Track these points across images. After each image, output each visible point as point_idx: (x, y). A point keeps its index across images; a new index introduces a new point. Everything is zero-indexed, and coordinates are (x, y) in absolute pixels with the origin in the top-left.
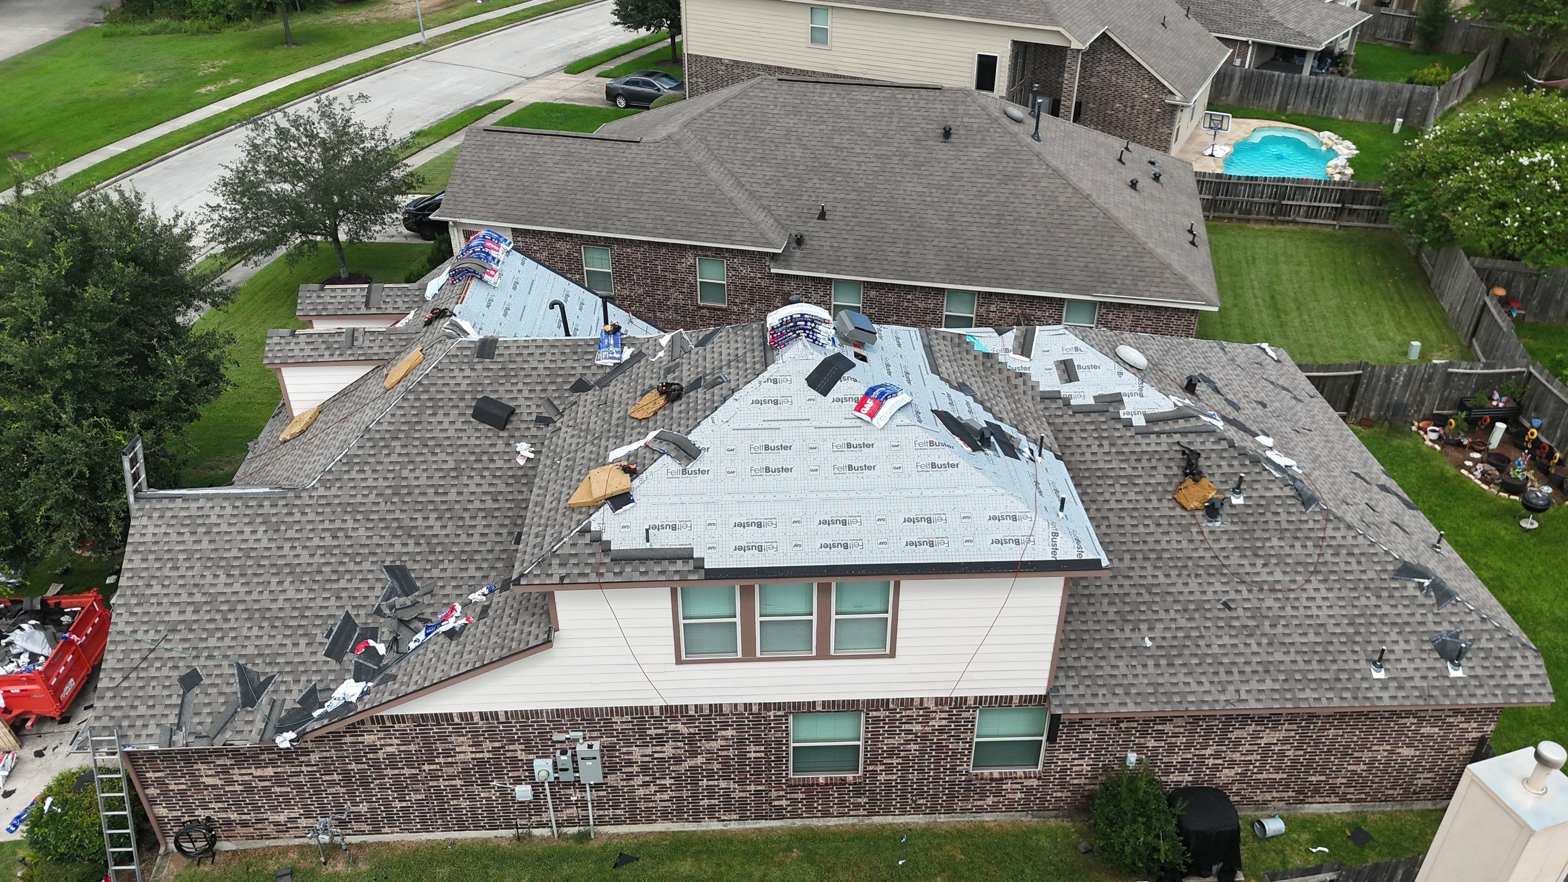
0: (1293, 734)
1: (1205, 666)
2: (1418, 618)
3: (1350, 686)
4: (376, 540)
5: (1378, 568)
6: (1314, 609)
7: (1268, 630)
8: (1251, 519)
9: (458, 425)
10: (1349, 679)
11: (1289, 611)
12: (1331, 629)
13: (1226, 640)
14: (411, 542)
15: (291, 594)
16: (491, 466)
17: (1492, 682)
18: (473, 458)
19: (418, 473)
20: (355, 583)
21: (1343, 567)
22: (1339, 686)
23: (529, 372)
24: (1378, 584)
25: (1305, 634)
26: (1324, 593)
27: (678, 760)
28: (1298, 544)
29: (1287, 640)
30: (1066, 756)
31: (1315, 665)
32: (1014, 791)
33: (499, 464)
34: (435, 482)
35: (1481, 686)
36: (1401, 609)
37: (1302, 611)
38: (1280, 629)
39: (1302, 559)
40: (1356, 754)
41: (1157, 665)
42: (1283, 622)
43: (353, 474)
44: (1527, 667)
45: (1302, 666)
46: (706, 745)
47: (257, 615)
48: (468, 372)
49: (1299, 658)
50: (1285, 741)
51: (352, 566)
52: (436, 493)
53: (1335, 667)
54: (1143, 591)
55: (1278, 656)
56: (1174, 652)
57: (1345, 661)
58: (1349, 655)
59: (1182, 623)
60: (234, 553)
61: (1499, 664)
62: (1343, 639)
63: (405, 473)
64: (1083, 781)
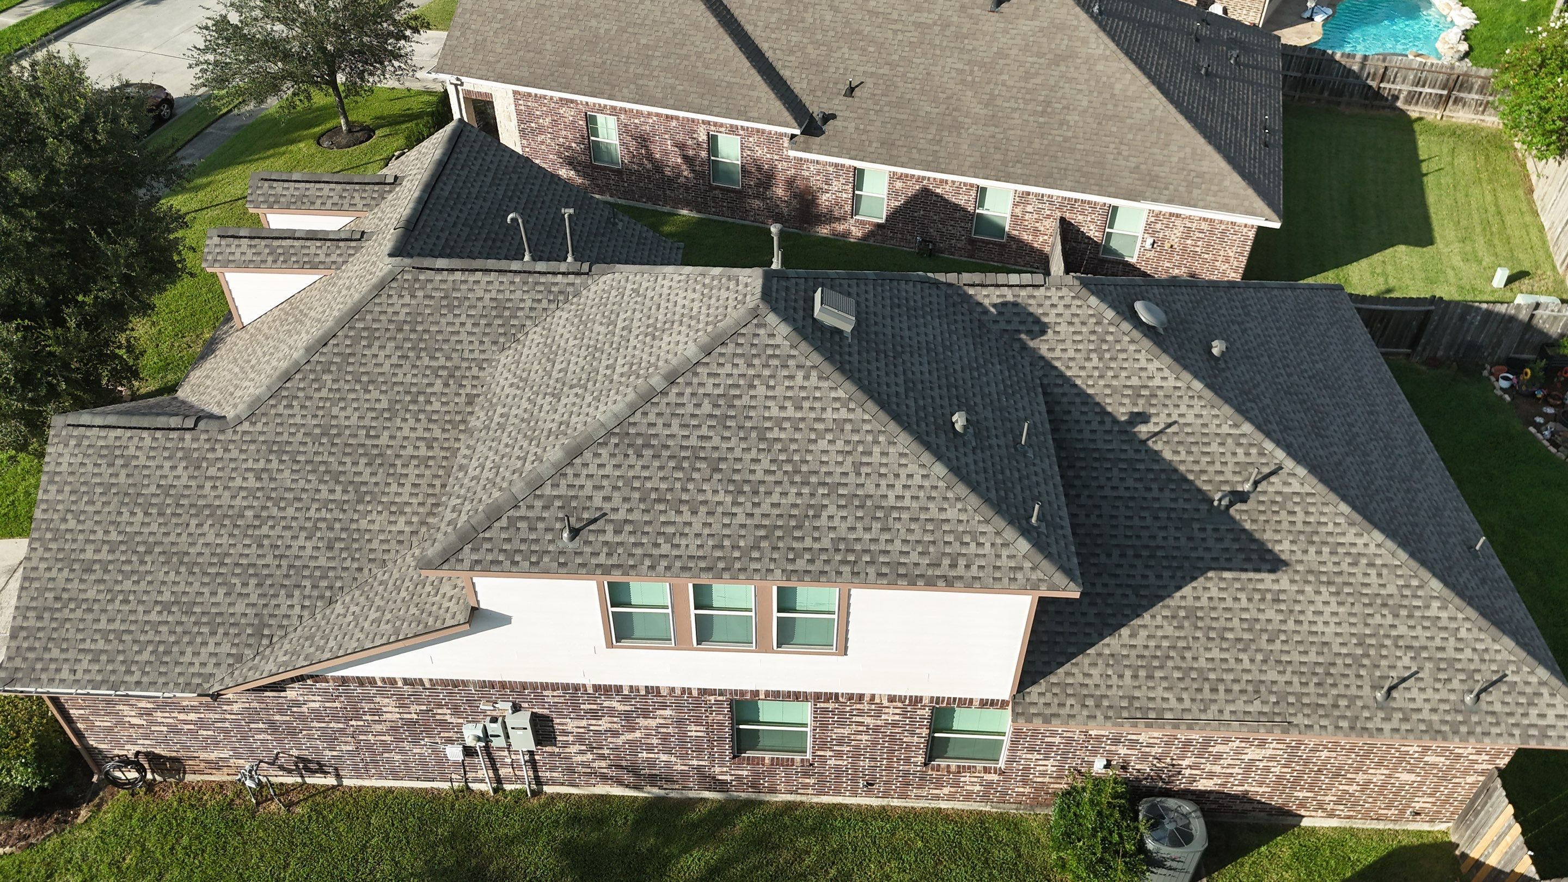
0: (1281, 752)
1: (1188, 680)
2: (1438, 642)
3: (1348, 714)
4: (302, 483)
5: (1401, 582)
6: (1320, 624)
7: (1264, 645)
8: (1263, 518)
9: (394, 360)
10: (1348, 707)
11: (1291, 625)
12: (1336, 648)
13: (1216, 654)
14: (339, 488)
15: (210, 538)
16: (428, 408)
17: (1512, 721)
18: (408, 398)
19: (349, 411)
20: (278, 531)
21: (1360, 578)
22: (1336, 713)
23: (473, 302)
24: (1397, 600)
25: (1306, 653)
26: (1334, 607)
27: (615, 734)
28: (1312, 550)
29: (1285, 658)
30: (1029, 756)
31: (1311, 689)
32: (973, 784)
33: (436, 406)
34: (367, 422)
35: (1498, 724)
36: (1419, 631)
37: (1306, 627)
38: (1277, 646)
39: (1315, 567)
40: (1349, 776)
41: (1135, 677)
42: (1283, 637)
43: (280, 409)
44: (1554, 705)
45: (1297, 687)
46: (642, 722)
47: (175, 559)
48: (407, 299)
49: (1296, 680)
50: (1272, 758)
51: (274, 512)
52: (368, 436)
53: (1334, 692)
54: (1129, 592)
55: (1272, 675)
56: (1155, 663)
57: (1347, 686)
58: (1352, 680)
59: (1169, 630)
60: (153, 489)
61: (1522, 700)
62: (1349, 661)
63: (335, 411)
64: (1047, 780)
